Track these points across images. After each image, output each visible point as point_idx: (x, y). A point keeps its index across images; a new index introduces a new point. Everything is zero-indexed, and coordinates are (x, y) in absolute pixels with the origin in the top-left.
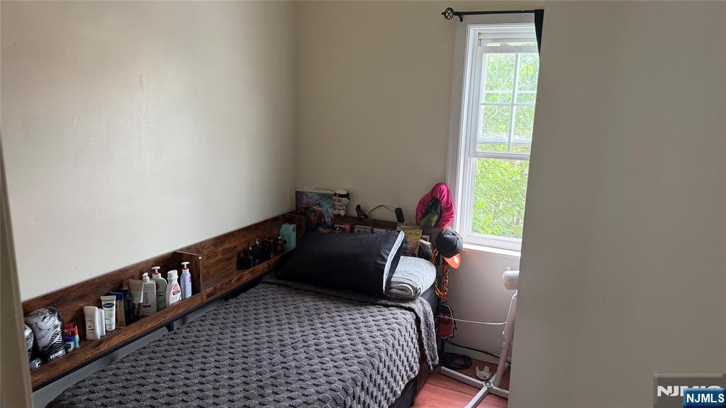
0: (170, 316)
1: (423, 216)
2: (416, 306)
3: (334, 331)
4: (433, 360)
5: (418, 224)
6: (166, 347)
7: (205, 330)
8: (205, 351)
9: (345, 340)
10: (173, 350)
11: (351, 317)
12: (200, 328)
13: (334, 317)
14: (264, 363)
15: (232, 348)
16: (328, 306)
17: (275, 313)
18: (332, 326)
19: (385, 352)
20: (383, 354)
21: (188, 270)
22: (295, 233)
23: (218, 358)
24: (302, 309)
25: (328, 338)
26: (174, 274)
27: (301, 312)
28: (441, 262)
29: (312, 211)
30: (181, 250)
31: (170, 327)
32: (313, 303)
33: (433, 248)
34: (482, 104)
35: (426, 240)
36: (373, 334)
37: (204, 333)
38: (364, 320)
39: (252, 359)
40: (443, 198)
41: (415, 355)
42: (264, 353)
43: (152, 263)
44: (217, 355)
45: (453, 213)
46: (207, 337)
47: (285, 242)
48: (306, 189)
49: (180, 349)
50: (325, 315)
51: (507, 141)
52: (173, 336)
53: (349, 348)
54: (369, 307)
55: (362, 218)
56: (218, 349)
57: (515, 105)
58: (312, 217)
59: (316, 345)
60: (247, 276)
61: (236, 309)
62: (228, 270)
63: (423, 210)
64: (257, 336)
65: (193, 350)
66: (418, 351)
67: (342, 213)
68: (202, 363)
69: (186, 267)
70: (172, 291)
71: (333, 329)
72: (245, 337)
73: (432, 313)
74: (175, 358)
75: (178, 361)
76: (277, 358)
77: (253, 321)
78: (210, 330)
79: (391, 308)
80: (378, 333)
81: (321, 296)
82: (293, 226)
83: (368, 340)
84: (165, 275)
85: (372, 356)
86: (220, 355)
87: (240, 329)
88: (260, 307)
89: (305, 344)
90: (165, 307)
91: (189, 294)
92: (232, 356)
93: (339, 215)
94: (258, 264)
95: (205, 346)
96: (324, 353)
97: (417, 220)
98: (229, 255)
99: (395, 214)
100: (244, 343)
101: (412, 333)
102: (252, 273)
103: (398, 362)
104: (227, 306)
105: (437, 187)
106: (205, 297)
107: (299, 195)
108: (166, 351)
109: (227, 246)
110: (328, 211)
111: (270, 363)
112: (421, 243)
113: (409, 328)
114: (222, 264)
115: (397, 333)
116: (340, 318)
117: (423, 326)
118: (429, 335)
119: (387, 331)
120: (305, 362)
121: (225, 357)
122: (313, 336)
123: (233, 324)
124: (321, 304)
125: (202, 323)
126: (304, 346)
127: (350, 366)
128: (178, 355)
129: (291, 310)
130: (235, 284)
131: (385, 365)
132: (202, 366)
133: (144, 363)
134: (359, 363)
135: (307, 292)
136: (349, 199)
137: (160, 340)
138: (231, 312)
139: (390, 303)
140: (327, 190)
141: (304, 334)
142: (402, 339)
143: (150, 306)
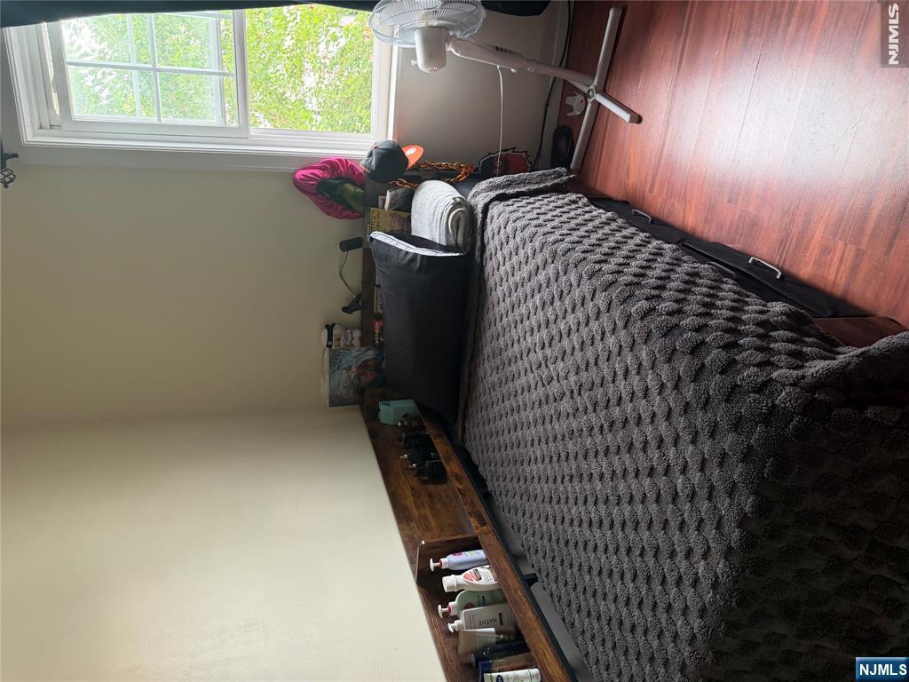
0: (513, 582)
1: (350, 208)
2: (479, 202)
3: (522, 322)
4: (560, 175)
5: (362, 215)
6: (561, 585)
7: (533, 524)
8: (562, 522)
9: (534, 303)
10: (564, 573)
11: (501, 300)
12: (530, 532)
13: (502, 326)
14: (574, 425)
15: (555, 479)
16: (489, 339)
17: (504, 418)
18: (515, 327)
19: (548, 236)
20: (551, 238)
21: (443, 560)
22: (392, 402)
23: (571, 501)
24: (495, 378)
25: (532, 330)
26: (449, 582)
27: (499, 379)
28: (415, 173)
29: (359, 379)
30: (414, 573)
31: (531, 580)
32: (486, 362)
33: (394, 187)
34: (159, 120)
35: (384, 201)
36: (523, 261)
37: (537, 526)
38: (504, 280)
39: (570, 445)
40: (318, 177)
41: (553, 198)
42: (559, 427)
43: (434, 619)
44: (567, 502)
45: (340, 160)
46: (542, 520)
47: (406, 416)
48: (325, 391)
49: (562, 562)
50: (501, 341)
51: (218, 77)
52: (544, 574)
53: (545, 294)
54: (486, 274)
55: (361, 302)
56: (559, 502)
57: (154, 65)
58: (367, 379)
59: (543, 348)
60: (453, 467)
61: (501, 478)
62: (447, 497)
63: (340, 207)
64: (536, 442)
65: (562, 542)
66: (548, 195)
67: (357, 334)
68: (580, 525)
69: (438, 564)
70: (475, 582)
71: (519, 326)
72: (539, 460)
73: (491, 180)
74: (575, 569)
75: (580, 565)
76: (566, 405)
77: (515, 450)
78: (531, 517)
79: (486, 241)
80: (521, 252)
81: (476, 350)
82: (382, 407)
83: (531, 266)
84: (452, 596)
85: (554, 255)
86: (567, 498)
87: (528, 470)
88: (495, 442)
89: (543, 365)
90: (500, 590)
91: (479, 554)
92: (567, 478)
93: (362, 339)
94: (437, 452)
95: (554, 523)
96: (554, 332)
97: (356, 218)
98: (425, 498)
99: (350, 252)
100: (547, 460)
101: (520, 204)
102: (448, 460)
103: (564, 218)
104: (497, 492)
105: (301, 185)
106: (485, 527)
107: (336, 401)
108: (566, 584)
109: (410, 502)
110: (358, 355)
111: (574, 416)
112: (390, 207)
113: (511, 208)
114: (438, 506)
115: (519, 224)
116: (504, 316)
117: (511, 191)
118: (523, 182)
119: (518, 239)
120: (569, 361)
121: (569, 489)
122: (532, 354)
123: (522, 481)
124: (487, 350)
125: (522, 530)
126: (547, 366)
127: (571, 285)
128: (571, 565)
129: (497, 394)
130: (466, 484)
131: (568, 234)
132: (585, 525)
133: (587, 620)
134: (565, 273)
135: (472, 375)
136: (334, 325)
137: (551, 595)
138: (505, 486)
139: (479, 244)
140: (323, 357)
141: (529, 369)
142: (529, 216)
143: (500, 615)
